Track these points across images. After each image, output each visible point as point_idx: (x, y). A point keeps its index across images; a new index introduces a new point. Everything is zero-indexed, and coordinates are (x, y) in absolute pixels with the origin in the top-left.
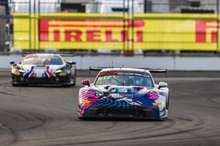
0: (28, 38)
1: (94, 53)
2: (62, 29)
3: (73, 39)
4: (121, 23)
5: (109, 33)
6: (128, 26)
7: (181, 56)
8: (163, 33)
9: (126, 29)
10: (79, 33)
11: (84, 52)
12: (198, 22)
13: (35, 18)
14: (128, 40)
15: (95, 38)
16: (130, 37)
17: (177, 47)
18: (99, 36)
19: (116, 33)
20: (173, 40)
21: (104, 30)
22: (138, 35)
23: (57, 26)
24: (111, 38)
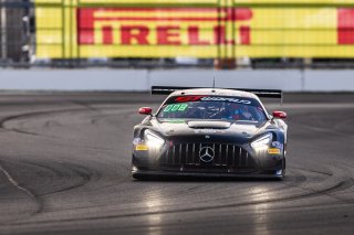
0: (59, 40)
1: (170, 63)
2: (116, 25)
3: (134, 41)
4: (214, 14)
5: (193, 31)
6: (226, 19)
7: (314, 68)
8: (284, 30)
9: (222, 23)
10: (145, 30)
11: (153, 63)
12: (342, 10)
13: (71, 7)
14: (226, 42)
15: (172, 39)
16: (229, 37)
17: (308, 53)
18: (177, 35)
19: (205, 29)
20: (301, 41)
21: (185, 25)
22: (242, 34)
23: (108, 19)
24: (197, 39)
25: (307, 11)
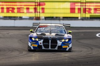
1: (21, 18)
2: (5, 7)
3: (10, 12)
4: (34, 4)
5: (28, 9)
6: (37, 5)
7: (63, 20)
8: (54, 9)
9: (36, 7)
10: (13, 9)
11: (16, 18)
12: (71, 3)
14: (37, 12)
15: (21, 11)
16: (38, 11)
17: (61, 16)
18: (23, 10)
19: (31, 8)
20: (59, 12)
21: (25, 7)
22: (42, 10)
23: (3, 5)
24: (29, 11)
25: (61, 3)
